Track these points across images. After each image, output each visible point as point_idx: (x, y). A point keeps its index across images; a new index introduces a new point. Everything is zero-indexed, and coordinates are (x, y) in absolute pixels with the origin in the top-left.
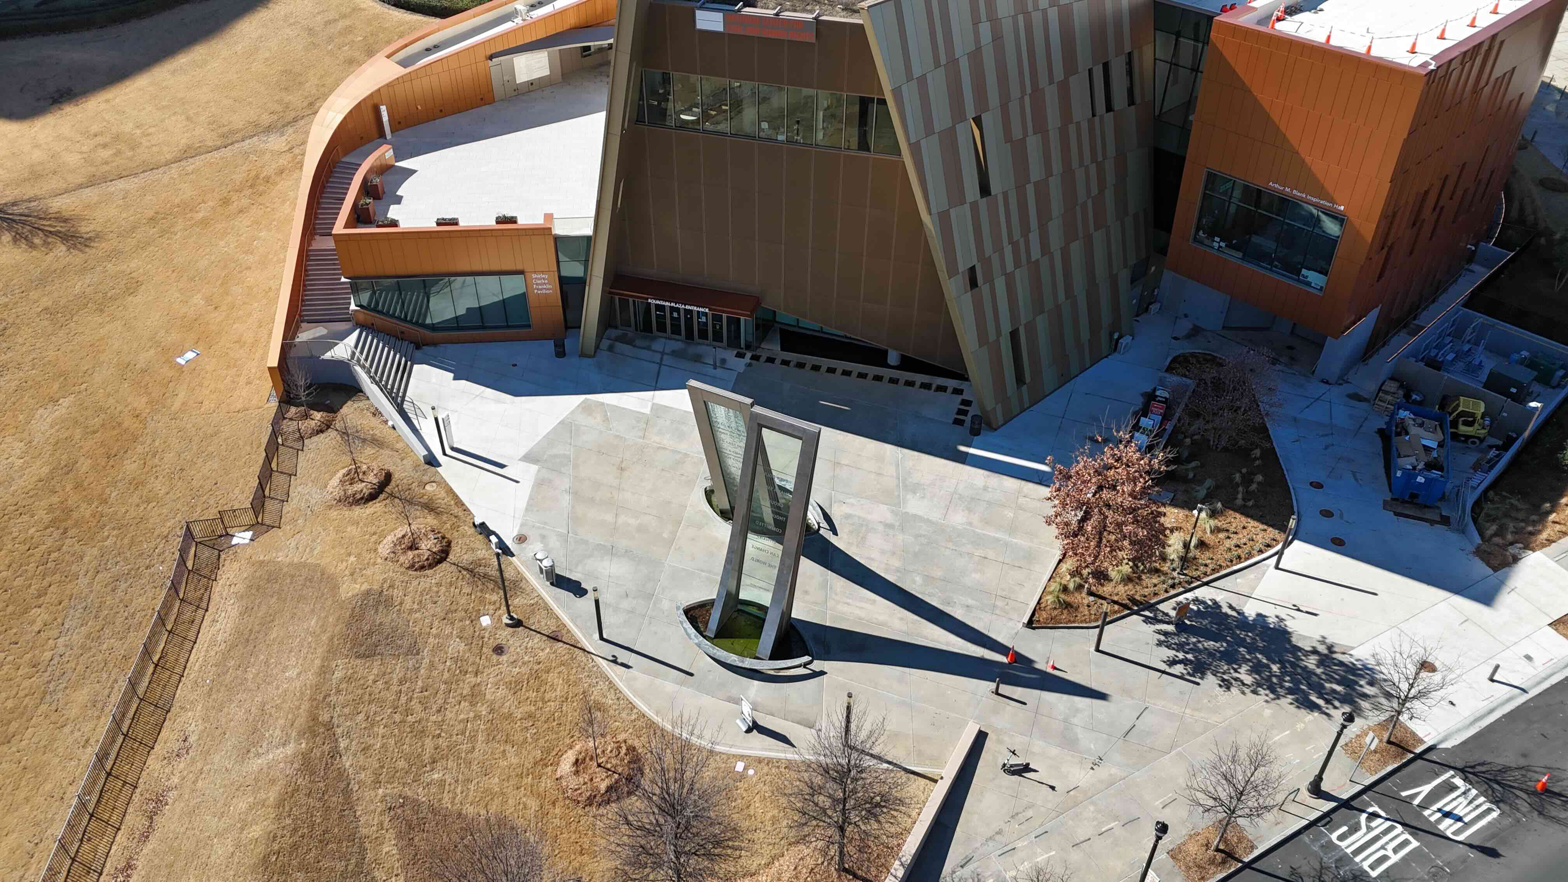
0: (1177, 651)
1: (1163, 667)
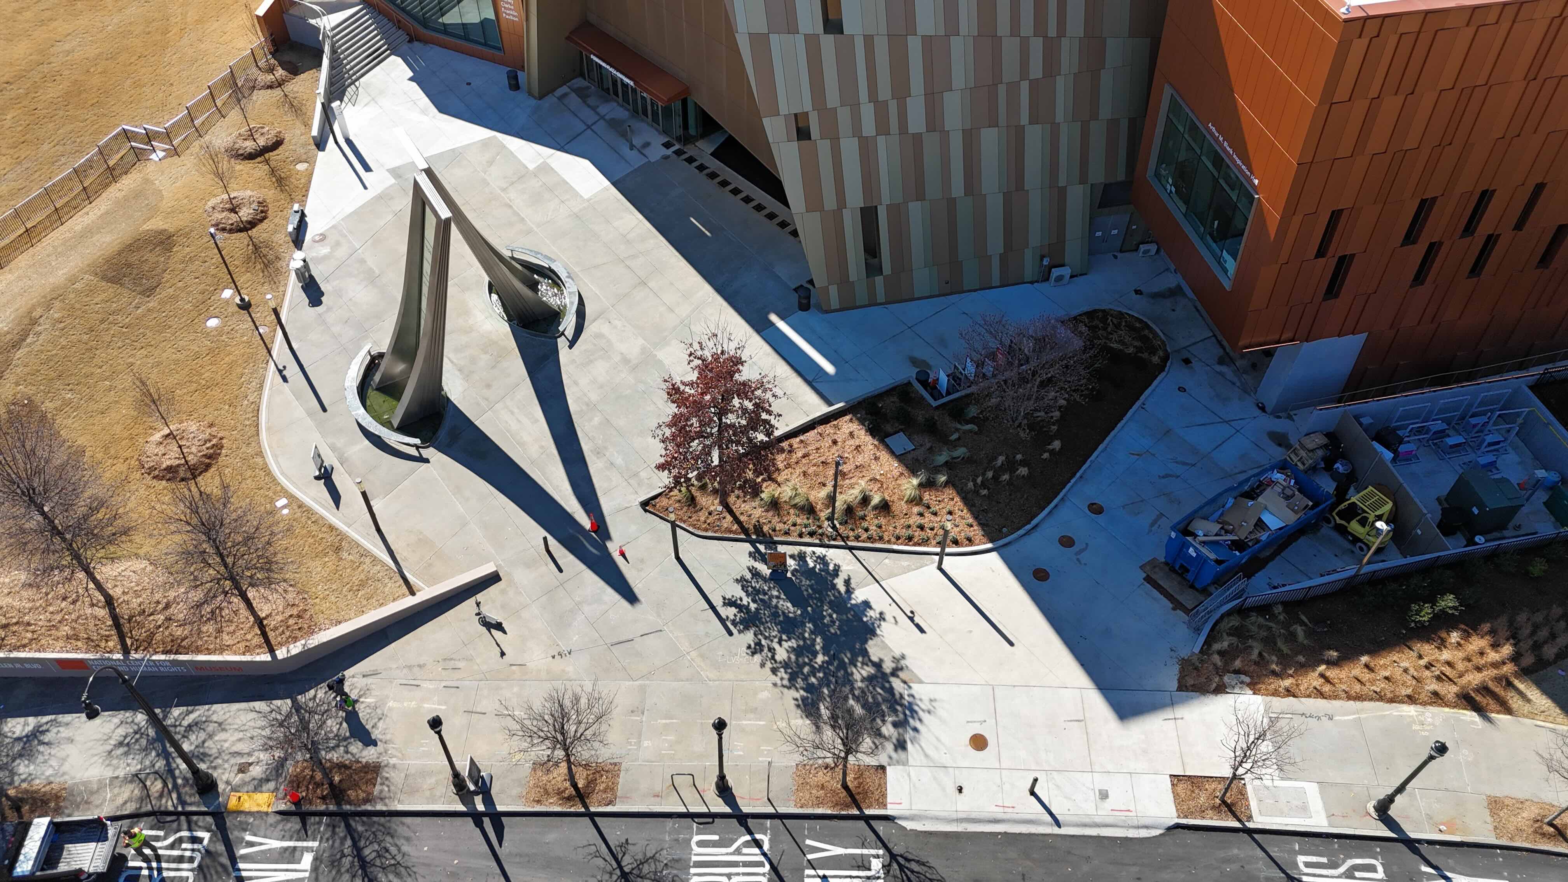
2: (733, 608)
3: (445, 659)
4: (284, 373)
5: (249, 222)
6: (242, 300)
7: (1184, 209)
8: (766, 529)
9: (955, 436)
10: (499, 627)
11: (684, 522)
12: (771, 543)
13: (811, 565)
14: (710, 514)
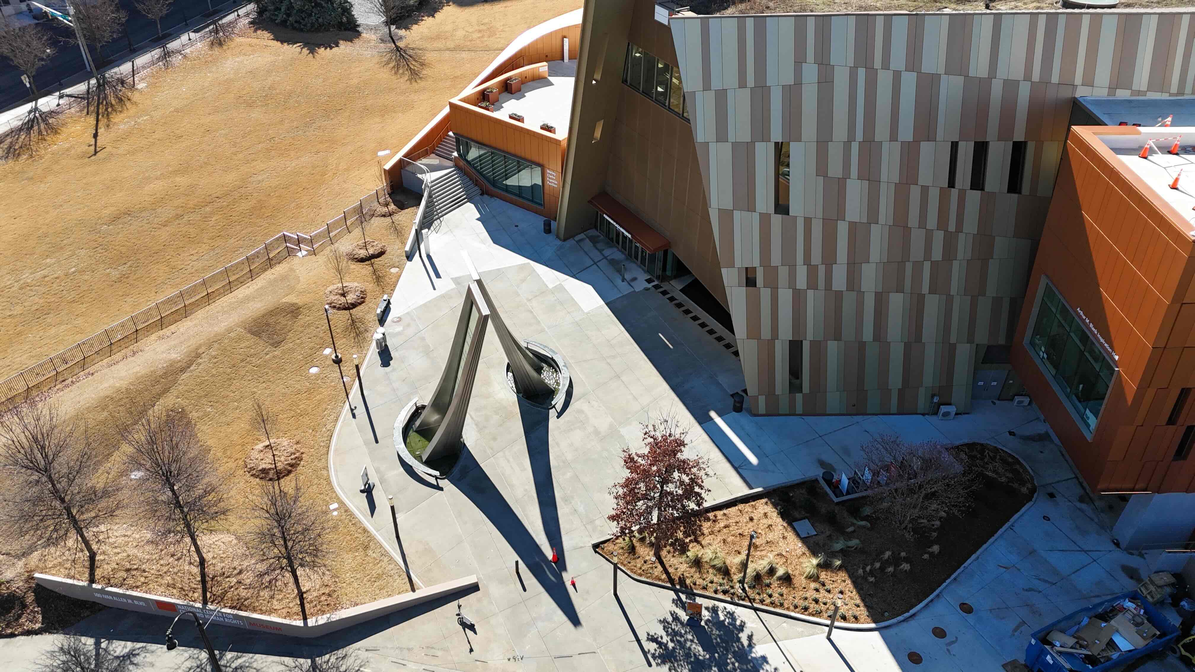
0: (668, 635)
1: (643, 637)
2: (655, 644)
3: (428, 647)
4: (355, 411)
5: (352, 304)
6: (337, 356)
7: (1053, 372)
8: (688, 582)
9: (851, 529)
10: (472, 627)
11: (624, 566)
12: (691, 595)
13: (722, 618)
14: (645, 562)
